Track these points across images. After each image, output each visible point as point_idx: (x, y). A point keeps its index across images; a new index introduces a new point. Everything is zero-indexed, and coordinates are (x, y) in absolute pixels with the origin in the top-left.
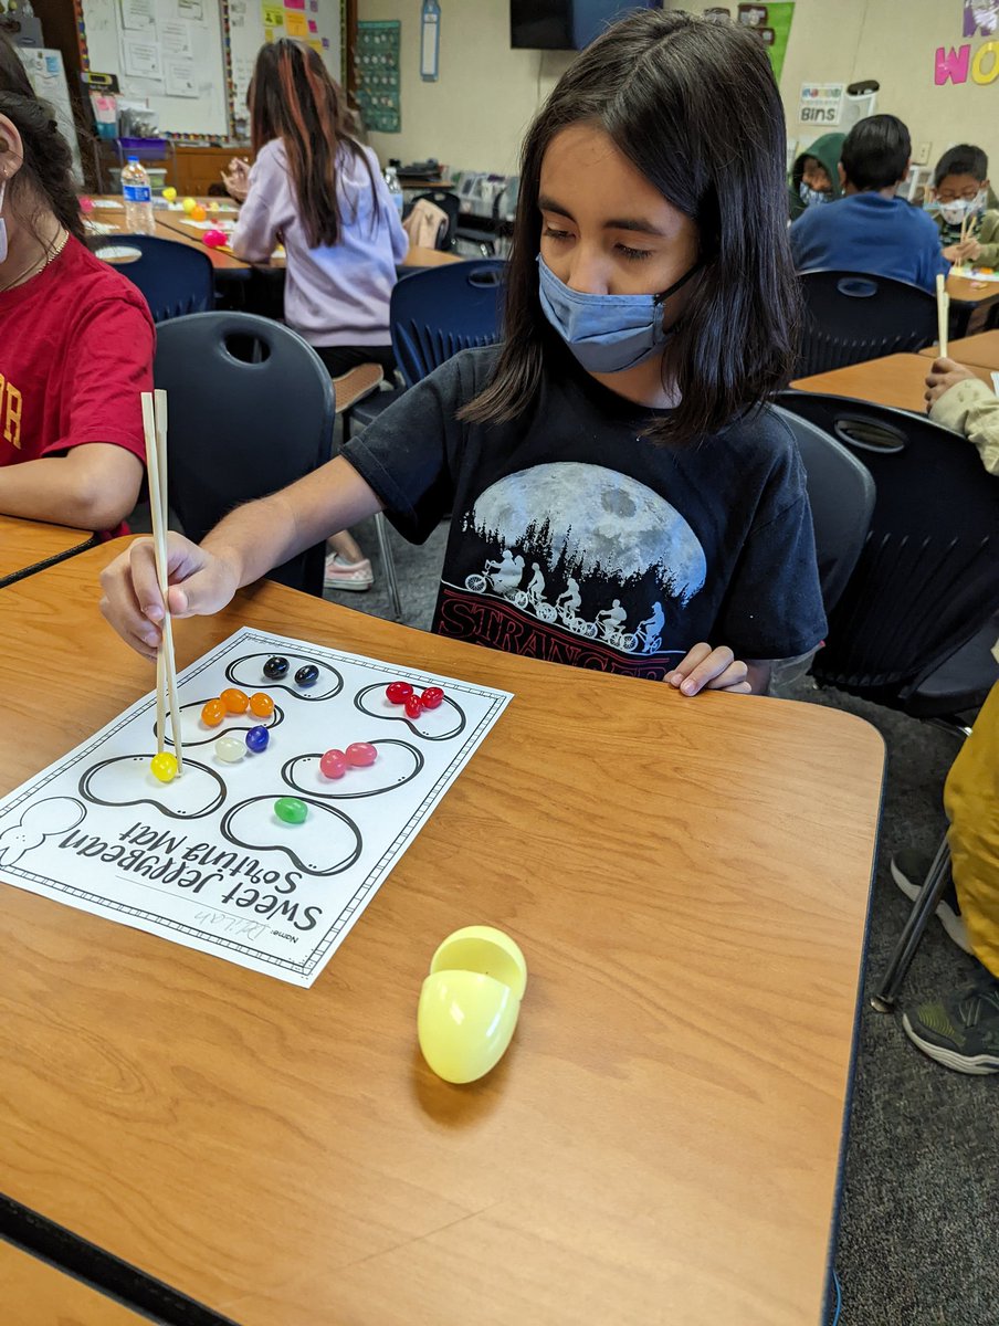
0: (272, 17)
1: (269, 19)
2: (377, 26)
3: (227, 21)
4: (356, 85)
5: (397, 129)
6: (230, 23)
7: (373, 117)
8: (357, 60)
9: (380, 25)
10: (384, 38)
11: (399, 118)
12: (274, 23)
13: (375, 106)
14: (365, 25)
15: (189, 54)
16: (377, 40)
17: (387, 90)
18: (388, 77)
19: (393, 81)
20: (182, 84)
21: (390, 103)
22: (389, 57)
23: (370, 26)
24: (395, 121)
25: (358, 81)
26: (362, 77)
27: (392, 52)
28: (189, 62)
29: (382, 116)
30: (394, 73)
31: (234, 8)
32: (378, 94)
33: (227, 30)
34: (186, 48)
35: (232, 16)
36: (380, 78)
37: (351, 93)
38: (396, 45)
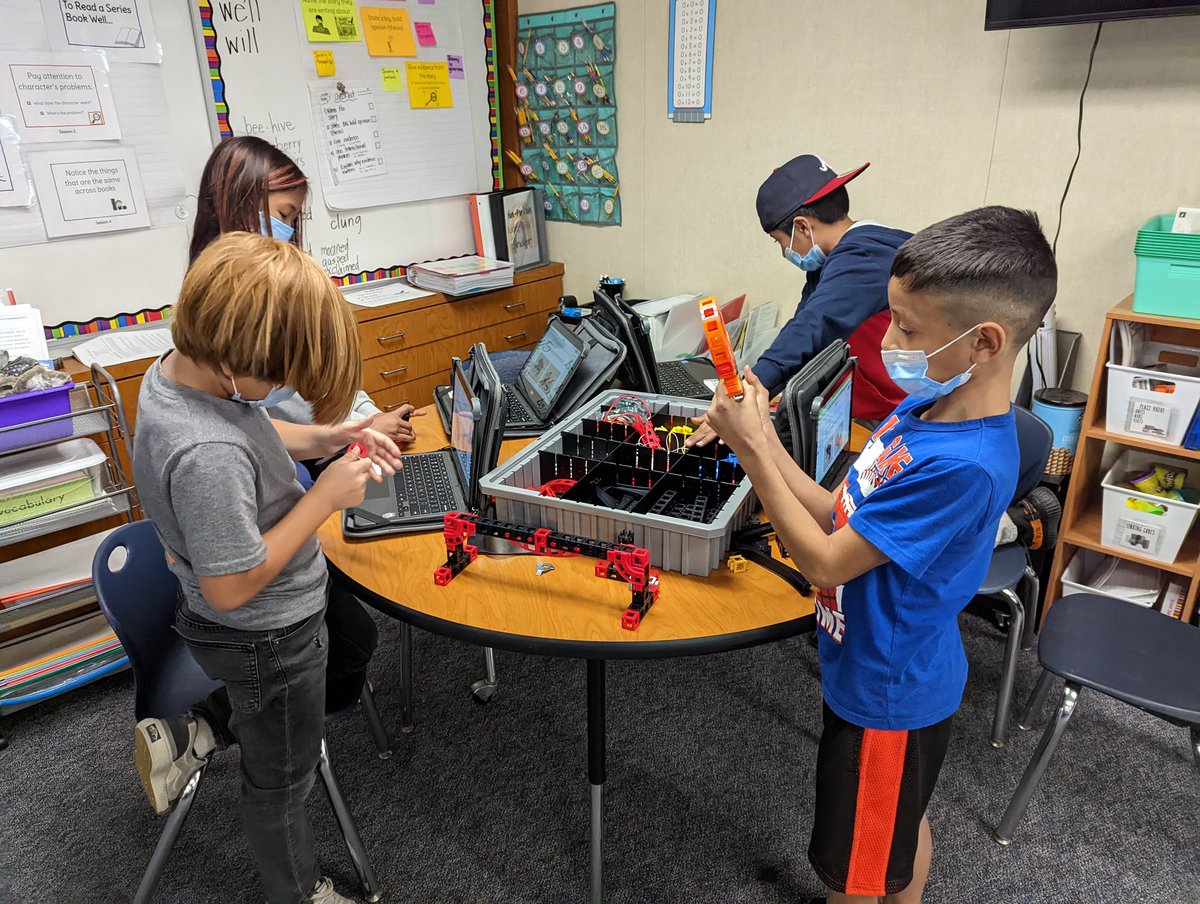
0: (329, 22)
1: (320, 29)
2: (560, 19)
3: (211, 42)
4: (521, 139)
5: (614, 220)
6: (221, 46)
7: (558, 199)
8: (522, 91)
9: (570, 17)
10: (579, 42)
11: (617, 199)
12: (334, 35)
13: (562, 176)
14: (536, 22)
15: (112, 130)
16: (563, 47)
17: (588, 144)
18: (593, 119)
19: (603, 128)
20: (100, 204)
21: (598, 172)
22: (591, 80)
23: (546, 21)
24: (609, 206)
25: (525, 132)
26: (534, 124)
27: (600, 71)
28: (113, 152)
29: (581, 196)
30: (603, 112)
31: (227, 12)
32: (569, 152)
33: (215, 63)
34: (97, 119)
35: (225, 29)
36: (573, 124)
37: (513, 155)
38: (608, 56)
